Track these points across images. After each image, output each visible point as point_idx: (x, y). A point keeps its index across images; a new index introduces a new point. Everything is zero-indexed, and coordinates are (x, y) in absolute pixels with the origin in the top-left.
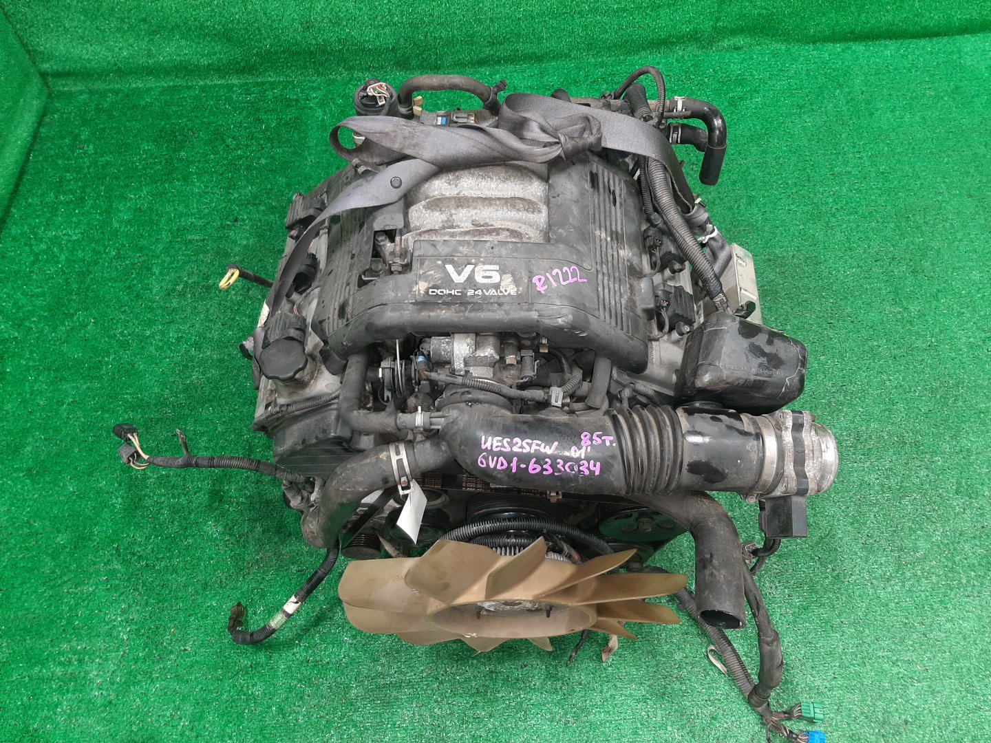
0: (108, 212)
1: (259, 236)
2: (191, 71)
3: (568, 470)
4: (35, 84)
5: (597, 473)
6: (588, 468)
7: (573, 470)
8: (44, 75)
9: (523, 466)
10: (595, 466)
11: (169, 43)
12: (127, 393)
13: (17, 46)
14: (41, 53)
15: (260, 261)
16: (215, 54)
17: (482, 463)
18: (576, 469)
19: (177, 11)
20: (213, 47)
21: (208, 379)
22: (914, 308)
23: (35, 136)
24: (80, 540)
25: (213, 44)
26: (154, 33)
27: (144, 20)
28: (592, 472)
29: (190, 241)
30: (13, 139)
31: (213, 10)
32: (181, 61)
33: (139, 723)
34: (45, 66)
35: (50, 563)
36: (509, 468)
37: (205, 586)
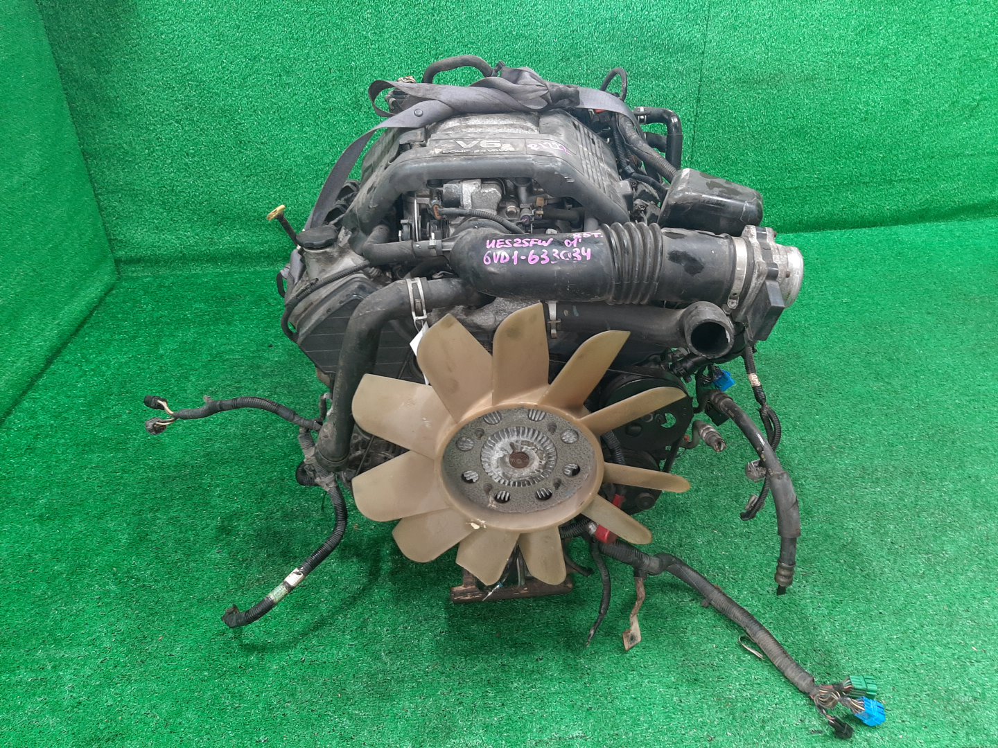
0: (156, 344)
1: (290, 355)
2: (245, 258)
3: (563, 258)
4: (109, 266)
5: (588, 258)
6: (580, 254)
7: (567, 257)
8: (118, 262)
9: (523, 258)
10: (586, 252)
11: (230, 233)
12: (149, 459)
13: (102, 232)
14: (121, 241)
15: (290, 370)
16: (267, 242)
17: (487, 260)
18: (569, 256)
19: (241, 204)
20: (266, 236)
21: (229, 448)
22: (896, 383)
23: (101, 300)
24: (77, 569)
25: (267, 233)
26: (219, 223)
27: (212, 211)
28: (584, 257)
29: (227, 360)
30: (83, 294)
31: (270, 202)
32: (238, 248)
33: (107, 722)
34: (121, 253)
35: (44, 586)
36: (511, 260)
37: (201, 601)
